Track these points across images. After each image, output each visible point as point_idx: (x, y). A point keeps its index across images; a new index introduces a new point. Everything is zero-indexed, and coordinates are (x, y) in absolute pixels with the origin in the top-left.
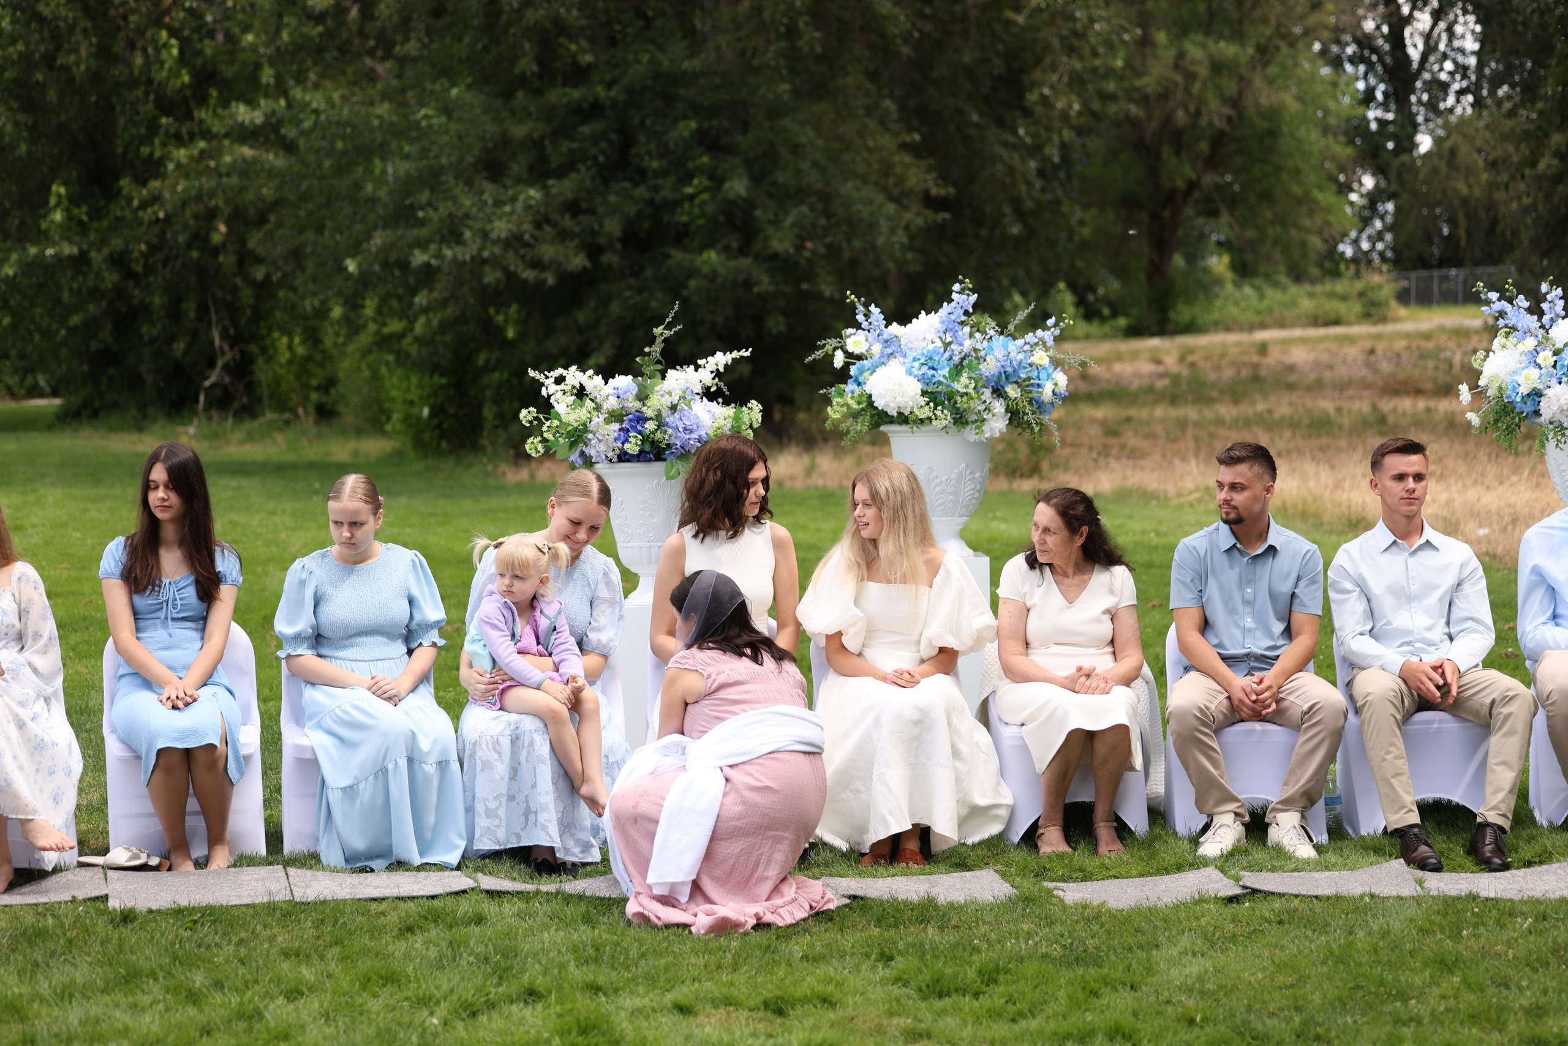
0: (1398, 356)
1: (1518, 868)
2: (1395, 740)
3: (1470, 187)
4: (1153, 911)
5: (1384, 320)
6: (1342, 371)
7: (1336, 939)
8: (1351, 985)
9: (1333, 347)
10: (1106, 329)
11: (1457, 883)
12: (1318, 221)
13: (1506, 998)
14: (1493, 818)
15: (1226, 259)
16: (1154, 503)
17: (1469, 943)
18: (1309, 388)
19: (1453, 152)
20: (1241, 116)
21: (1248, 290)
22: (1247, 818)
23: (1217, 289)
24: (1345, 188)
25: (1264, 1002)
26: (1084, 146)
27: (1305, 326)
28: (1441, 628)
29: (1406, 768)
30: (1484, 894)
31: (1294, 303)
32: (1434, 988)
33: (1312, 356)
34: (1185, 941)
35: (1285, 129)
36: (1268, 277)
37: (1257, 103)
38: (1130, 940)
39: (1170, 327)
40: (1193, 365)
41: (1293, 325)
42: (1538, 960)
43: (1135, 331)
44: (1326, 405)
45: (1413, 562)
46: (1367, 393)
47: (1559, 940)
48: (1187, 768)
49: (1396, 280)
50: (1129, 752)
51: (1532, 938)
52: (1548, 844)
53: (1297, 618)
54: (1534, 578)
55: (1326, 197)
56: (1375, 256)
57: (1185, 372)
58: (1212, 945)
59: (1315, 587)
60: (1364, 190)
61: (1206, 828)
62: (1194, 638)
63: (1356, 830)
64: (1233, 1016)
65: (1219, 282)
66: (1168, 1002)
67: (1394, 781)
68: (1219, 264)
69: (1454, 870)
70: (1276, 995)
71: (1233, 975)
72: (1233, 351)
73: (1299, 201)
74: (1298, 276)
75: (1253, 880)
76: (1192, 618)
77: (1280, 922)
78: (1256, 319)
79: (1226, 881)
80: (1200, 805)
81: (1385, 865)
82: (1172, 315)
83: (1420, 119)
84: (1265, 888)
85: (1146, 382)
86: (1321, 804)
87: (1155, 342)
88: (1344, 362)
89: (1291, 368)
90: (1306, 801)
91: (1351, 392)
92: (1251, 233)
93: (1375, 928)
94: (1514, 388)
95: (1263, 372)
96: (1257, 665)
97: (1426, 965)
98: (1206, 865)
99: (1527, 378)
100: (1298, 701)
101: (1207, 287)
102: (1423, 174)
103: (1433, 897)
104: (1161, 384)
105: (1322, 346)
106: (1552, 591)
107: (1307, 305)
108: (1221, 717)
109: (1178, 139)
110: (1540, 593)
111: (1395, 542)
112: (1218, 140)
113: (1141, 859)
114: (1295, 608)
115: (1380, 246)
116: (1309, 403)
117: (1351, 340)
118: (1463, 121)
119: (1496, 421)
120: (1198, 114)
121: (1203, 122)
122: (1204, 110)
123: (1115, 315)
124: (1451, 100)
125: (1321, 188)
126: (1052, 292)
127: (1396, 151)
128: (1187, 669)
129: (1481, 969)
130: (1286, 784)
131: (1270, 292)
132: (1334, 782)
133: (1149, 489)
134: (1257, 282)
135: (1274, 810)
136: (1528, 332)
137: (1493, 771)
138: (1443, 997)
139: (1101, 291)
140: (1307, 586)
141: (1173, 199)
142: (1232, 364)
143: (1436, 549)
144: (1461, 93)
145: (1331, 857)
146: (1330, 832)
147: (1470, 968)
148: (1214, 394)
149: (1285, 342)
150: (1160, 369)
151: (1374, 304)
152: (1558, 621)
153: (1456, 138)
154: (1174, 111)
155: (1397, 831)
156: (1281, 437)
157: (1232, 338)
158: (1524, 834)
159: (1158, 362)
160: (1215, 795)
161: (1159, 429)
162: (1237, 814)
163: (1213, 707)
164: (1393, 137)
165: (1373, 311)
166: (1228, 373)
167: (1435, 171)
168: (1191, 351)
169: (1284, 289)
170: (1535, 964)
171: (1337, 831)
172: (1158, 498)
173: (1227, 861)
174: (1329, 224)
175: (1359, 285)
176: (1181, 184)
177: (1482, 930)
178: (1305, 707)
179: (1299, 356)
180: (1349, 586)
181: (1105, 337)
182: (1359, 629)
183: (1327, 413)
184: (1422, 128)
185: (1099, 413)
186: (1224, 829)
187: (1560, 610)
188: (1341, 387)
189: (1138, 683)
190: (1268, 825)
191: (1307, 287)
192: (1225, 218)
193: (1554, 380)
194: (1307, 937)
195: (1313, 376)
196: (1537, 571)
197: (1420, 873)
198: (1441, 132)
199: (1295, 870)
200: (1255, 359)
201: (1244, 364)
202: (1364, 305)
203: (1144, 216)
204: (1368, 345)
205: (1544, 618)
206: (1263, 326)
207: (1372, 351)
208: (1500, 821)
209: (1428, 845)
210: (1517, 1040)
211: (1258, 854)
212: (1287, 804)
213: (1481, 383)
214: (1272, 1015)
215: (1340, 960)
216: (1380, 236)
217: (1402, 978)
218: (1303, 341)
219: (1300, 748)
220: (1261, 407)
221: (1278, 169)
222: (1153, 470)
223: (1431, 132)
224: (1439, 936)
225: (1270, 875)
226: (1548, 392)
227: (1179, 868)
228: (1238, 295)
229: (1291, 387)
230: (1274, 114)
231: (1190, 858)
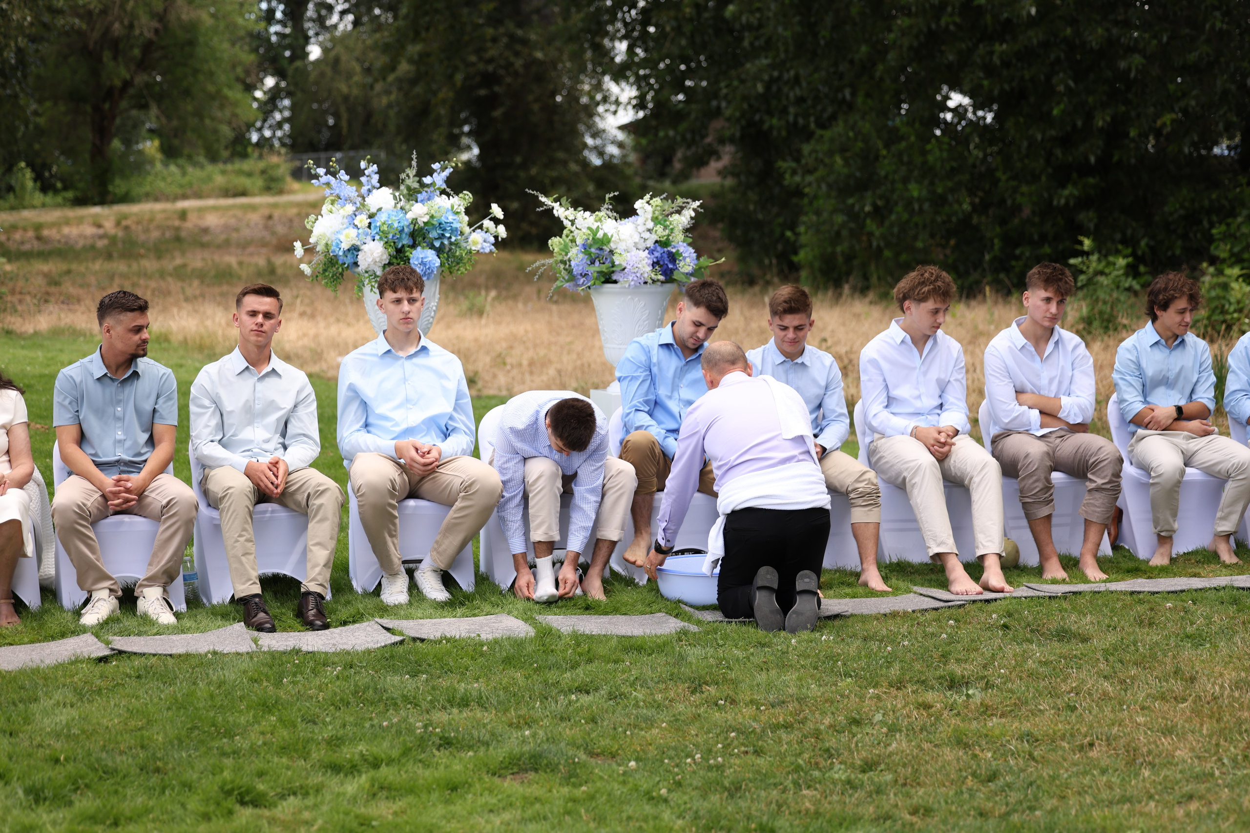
0: (291, 221)
1: (336, 627)
2: (247, 526)
3: (350, 87)
4: (36, 671)
5: (281, 192)
6: (246, 233)
7: (180, 689)
8: (189, 726)
9: (239, 213)
10: (59, 199)
11: (286, 640)
12: (227, 113)
13: (313, 732)
14: (313, 587)
15: (157, 143)
16: (82, 339)
17: (288, 689)
18: (219, 247)
19: (337, 61)
20: (166, 28)
21: (173, 168)
22: (120, 593)
23: (148, 167)
24: (249, 88)
25: (117, 743)
26: (37, 51)
27: (218, 196)
28: (278, 439)
29: (253, 550)
30: (305, 648)
31: (210, 178)
32: (256, 726)
33: (222, 221)
34: (58, 696)
35: (201, 40)
36: (190, 158)
37: (179, 18)
38: (15, 696)
39: (110, 198)
40: (127, 228)
41: (208, 196)
42: (342, 700)
43: (81, 201)
44: (231, 260)
45: (259, 386)
46: (264, 251)
47: (360, 684)
48: (69, 553)
49: (292, 160)
50: (22, 543)
51: (338, 683)
52: (360, 606)
53: (158, 428)
54: (350, 394)
55: (235, 94)
56: (277, 144)
57: (120, 234)
58: (81, 698)
59: (171, 403)
60: (265, 88)
61: (87, 602)
62: (73, 449)
63: (209, 599)
64: (90, 755)
65: (152, 162)
66: (40, 746)
67: (243, 559)
68: (150, 147)
69: (285, 630)
70: (127, 736)
71: (95, 721)
72: (159, 216)
73: (212, 97)
74: (213, 158)
75: (121, 643)
76: (72, 432)
77: (139, 677)
78: (179, 191)
79: (99, 644)
80: (81, 583)
81: (230, 627)
82: (111, 188)
83: (311, 33)
84: (130, 650)
85: (89, 242)
86: (180, 580)
87: (97, 210)
88: (248, 225)
89: (206, 231)
90: (166, 578)
91: (251, 249)
92: (175, 123)
93: (215, 678)
94: (337, 245)
95: (183, 234)
96: (126, 469)
97: (249, 708)
98: (84, 632)
99: (347, 236)
100: (158, 498)
101: (140, 166)
102: (313, 77)
103: (264, 653)
104: (101, 244)
105: (231, 213)
106: (364, 405)
107: (220, 180)
108: (95, 511)
109: (116, 46)
110: (355, 406)
111: (247, 368)
112: (148, 47)
113: (33, 629)
114: (156, 421)
115: (279, 133)
116: (216, 258)
117: (253, 208)
118: (346, 35)
119: (325, 270)
120: (131, 26)
121: (137, 32)
122: (136, 23)
123: (65, 188)
124: (335, 18)
125: (230, 87)
126: (15, 169)
127: (292, 59)
128: (70, 474)
129: (295, 708)
130: (150, 564)
131: (190, 170)
132: (192, 562)
133: (78, 327)
134: (181, 161)
135: (141, 586)
136: (349, 200)
137: (311, 551)
138: (263, 733)
139: (54, 169)
140: (165, 402)
141: (110, 94)
142: (158, 227)
143: (279, 376)
144: (343, 13)
145: (187, 623)
146: (188, 602)
147: (285, 709)
148: (142, 251)
149: (201, 210)
150: (101, 231)
151: (273, 179)
152: (370, 428)
153: (339, 49)
154: (111, 24)
155: (241, 600)
156: (190, 285)
157: (158, 206)
158: (342, 600)
159: (99, 226)
160: (92, 575)
161: (92, 280)
162: (111, 590)
163: (89, 504)
164: (289, 47)
165: (273, 185)
166: (155, 234)
167: (322, 75)
168: (125, 217)
169: (202, 167)
170: (339, 703)
171: (194, 601)
172: (85, 335)
173: (102, 629)
174: (235, 115)
175: (261, 165)
176: (118, 83)
177: (299, 677)
178: (164, 502)
179: (212, 220)
180: (207, 402)
181: (58, 206)
182: (211, 438)
183: (229, 266)
184: (313, 40)
185: (45, 267)
186: (101, 603)
187: (371, 420)
188: (244, 245)
189: (31, 486)
190: (137, 598)
191: (221, 166)
192: (154, 111)
193: (369, 238)
194: (158, 688)
195: (223, 237)
196: (352, 388)
197: (256, 633)
198: (329, 45)
199: (157, 634)
200: (177, 223)
201: (168, 227)
202: (265, 180)
203: (89, 109)
204: (266, 212)
205: (358, 426)
206: (185, 197)
207: (270, 217)
208: (319, 590)
209: (266, 613)
210: (318, 765)
211: (129, 622)
212: (151, 581)
213: (312, 240)
214: (122, 753)
215: (182, 707)
216: (279, 125)
217: (231, 719)
218: (215, 209)
219: (161, 536)
220: (178, 261)
221: (196, 72)
222: (83, 313)
223: (321, 44)
224: (265, 684)
225: (136, 638)
226: (364, 247)
227: (63, 635)
228: (165, 172)
229: (204, 246)
230: (192, 27)
231: (72, 627)
